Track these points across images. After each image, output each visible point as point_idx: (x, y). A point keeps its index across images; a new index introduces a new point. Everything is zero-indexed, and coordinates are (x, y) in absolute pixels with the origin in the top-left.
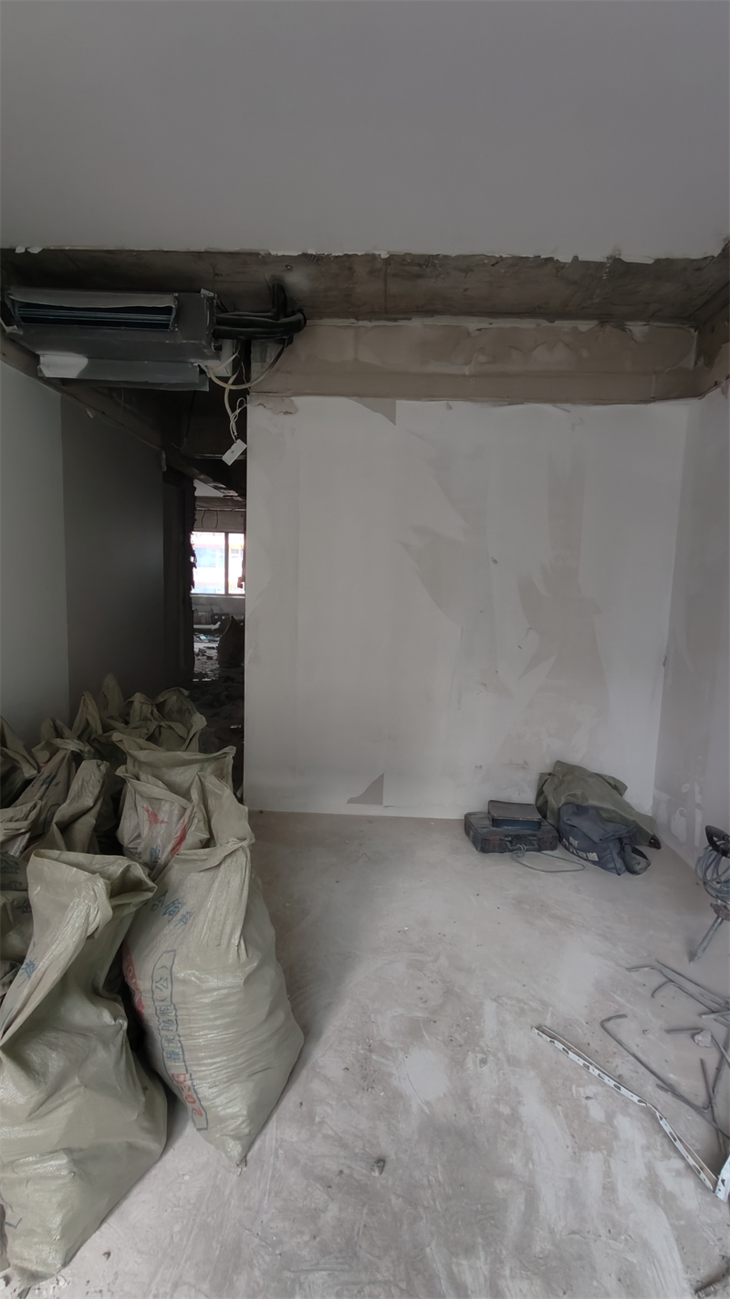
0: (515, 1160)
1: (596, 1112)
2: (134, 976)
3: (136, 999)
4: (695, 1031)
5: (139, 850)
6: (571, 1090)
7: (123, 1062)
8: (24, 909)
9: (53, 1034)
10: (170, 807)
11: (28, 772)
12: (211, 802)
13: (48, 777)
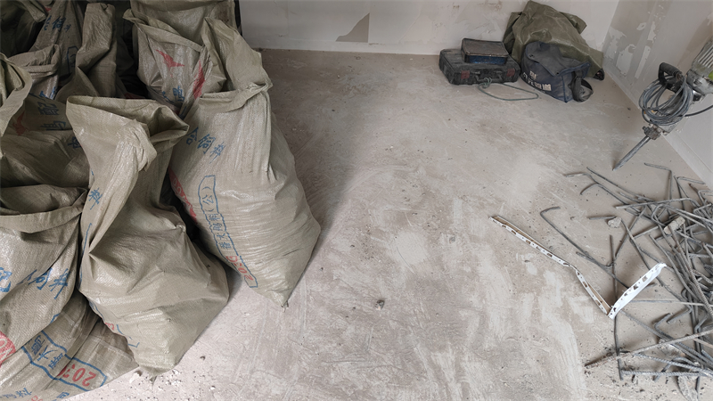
0: (474, 299)
1: (532, 270)
2: (183, 194)
3: (189, 209)
4: (609, 217)
5: (163, 90)
6: (514, 256)
7: (189, 253)
8: (74, 145)
9: (130, 239)
10: (184, 51)
11: (37, 16)
12: (223, 46)
13: (58, 20)
